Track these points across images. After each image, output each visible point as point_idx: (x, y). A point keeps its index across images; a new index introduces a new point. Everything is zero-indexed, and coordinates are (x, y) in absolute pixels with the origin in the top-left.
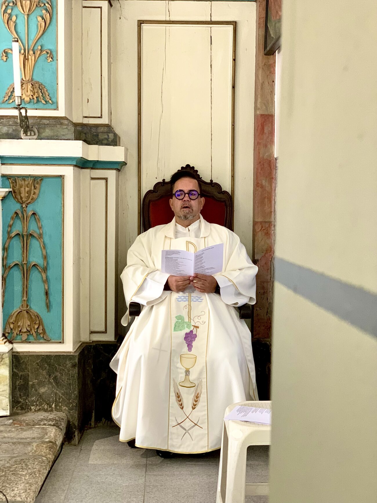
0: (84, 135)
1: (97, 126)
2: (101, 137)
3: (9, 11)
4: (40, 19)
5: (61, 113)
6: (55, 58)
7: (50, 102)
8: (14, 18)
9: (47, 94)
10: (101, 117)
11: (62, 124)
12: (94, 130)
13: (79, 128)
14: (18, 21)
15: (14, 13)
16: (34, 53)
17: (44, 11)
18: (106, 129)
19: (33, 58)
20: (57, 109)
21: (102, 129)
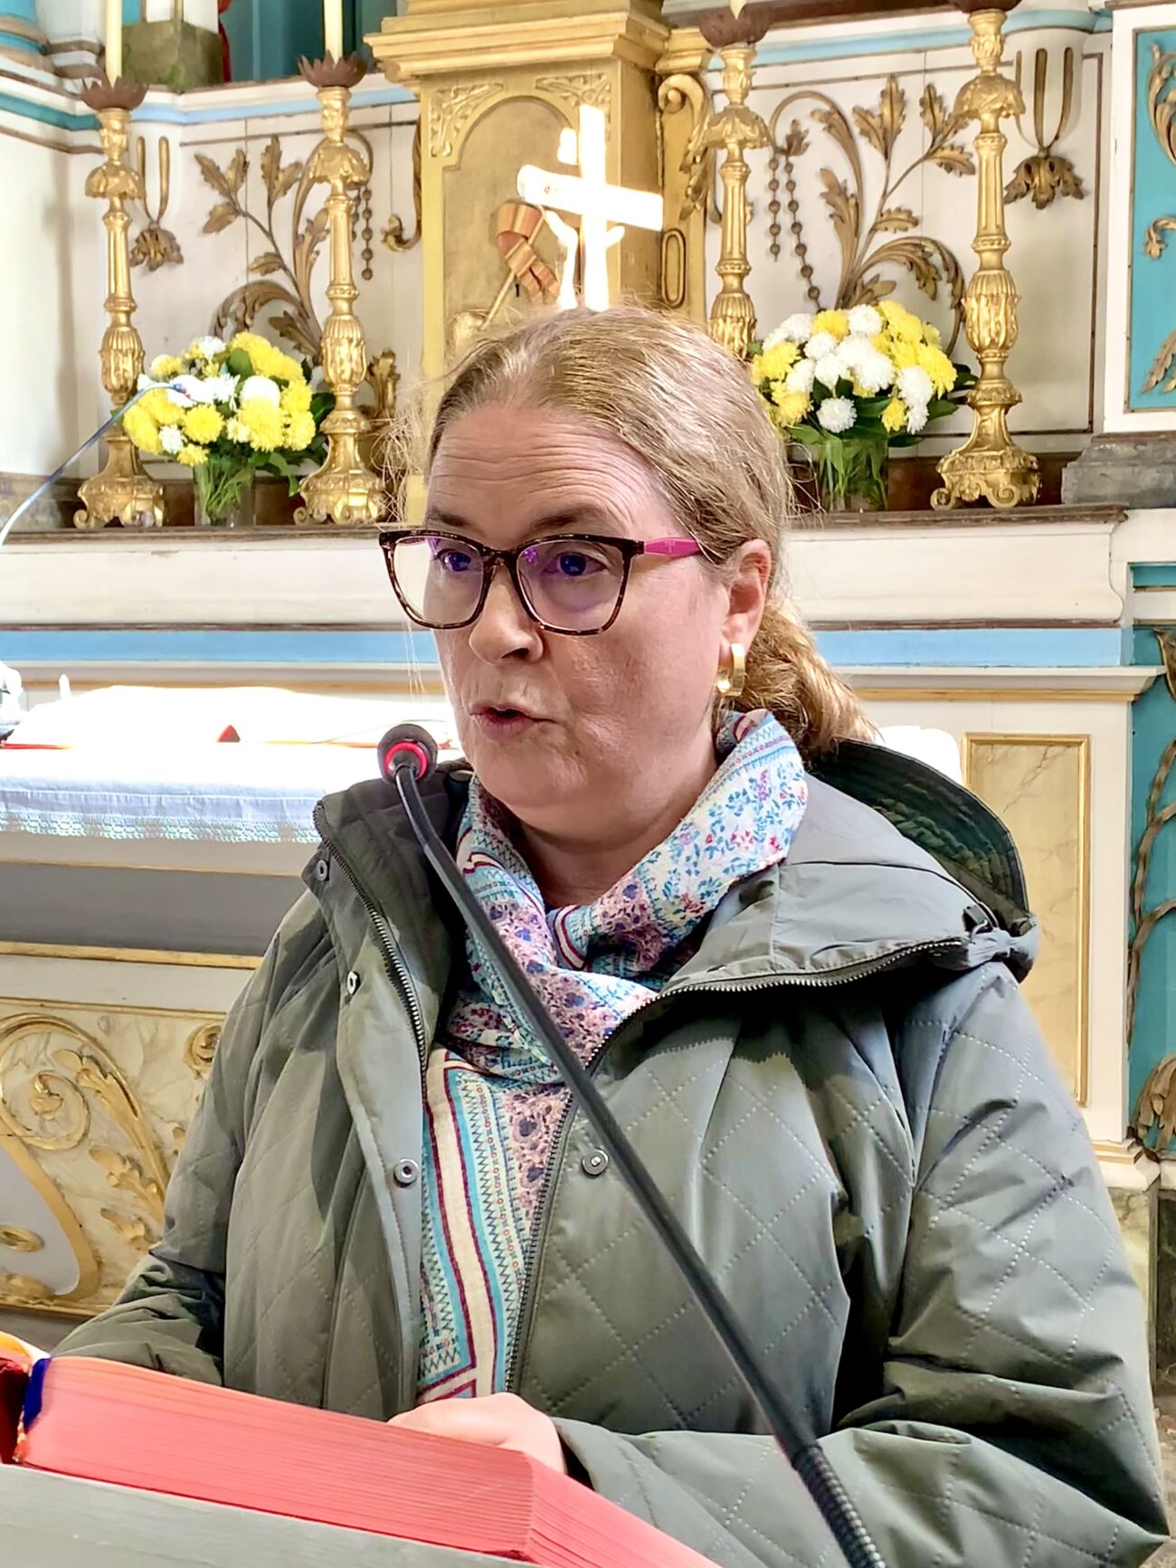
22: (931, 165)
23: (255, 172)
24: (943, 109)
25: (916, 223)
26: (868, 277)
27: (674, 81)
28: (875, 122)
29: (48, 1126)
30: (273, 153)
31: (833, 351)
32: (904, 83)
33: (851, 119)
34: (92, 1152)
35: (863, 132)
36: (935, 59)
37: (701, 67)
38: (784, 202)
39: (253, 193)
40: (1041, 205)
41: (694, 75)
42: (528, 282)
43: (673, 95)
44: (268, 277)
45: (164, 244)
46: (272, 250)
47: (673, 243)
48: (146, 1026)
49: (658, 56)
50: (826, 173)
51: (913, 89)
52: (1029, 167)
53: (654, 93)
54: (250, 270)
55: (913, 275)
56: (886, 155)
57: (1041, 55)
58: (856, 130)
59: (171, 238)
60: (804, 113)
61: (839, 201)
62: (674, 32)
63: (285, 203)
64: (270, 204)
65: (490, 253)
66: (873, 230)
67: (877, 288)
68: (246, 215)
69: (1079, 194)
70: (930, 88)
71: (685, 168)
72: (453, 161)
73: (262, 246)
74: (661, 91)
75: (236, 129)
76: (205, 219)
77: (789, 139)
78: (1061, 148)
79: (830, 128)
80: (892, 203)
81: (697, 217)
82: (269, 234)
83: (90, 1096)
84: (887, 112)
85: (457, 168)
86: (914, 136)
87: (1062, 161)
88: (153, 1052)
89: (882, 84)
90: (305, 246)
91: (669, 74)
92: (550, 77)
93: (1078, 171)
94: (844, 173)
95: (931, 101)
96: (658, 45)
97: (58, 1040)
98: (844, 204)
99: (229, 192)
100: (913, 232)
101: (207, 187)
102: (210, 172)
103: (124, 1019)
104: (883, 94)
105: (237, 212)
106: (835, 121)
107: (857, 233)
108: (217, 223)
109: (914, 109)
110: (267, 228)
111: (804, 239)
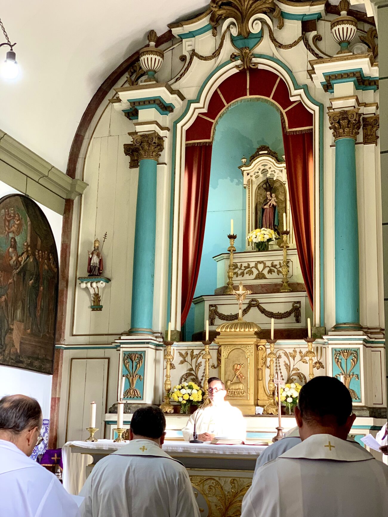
0: (374, 413)
1: (380, 408)
2: (382, 414)
3: (338, 357)
4: (352, 361)
5: (363, 404)
6: (359, 378)
7: (358, 399)
8: (340, 361)
9: (356, 395)
10: (382, 404)
11: (363, 410)
12: (379, 410)
13: (372, 410)
14: (342, 362)
15: (340, 358)
16: (349, 376)
17: (353, 357)
18: (385, 410)
19: (349, 378)
20: (361, 402)
21: (382, 410)
22: (301, 362)
23: (189, 355)
24: (302, 354)
25: (299, 370)
26: (291, 378)
27: (260, 346)
28: (292, 355)
29: (210, 493)
30: (192, 352)
31: (289, 391)
32: (296, 349)
33: (288, 354)
34: (216, 496)
35: (290, 356)
36: (301, 346)
37: (265, 345)
38: (278, 366)
39: (189, 358)
40: (318, 369)
41: (264, 346)
42: (239, 377)
43: (260, 348)
44: (191, 372)
45: (172, 365)
46: (191, 367)
47: (260, 371)
48: (225, 479)
49: (259, 343)
50: (285, 361)
51: (298, 350)
52: (316, 363)
53: (257, 348)
54: (187, 371)
55: (298, 378)
56: (294, 360)
57: (317, 348)
58: (289, 356)
59: (174, 365)
60: (281, 353)
61: (287, 366)
62: (262, 340)
63: (194, 360)
64: (192, 360)
65: (233, 372)
66: (292, 371)
67: (293, 380)
68: (187, 362)
69: (323, 368)
70: (300, 350)
71: (262, 359)
72: (227, 357)
73: (190, 367)
74: (259, 348)
75: (186, 348)
76: (179, 362)
77: (279, 356)
78: (320, 361)
79: (285, 355)
80: (295, 367)
81: (264, 367)
82: (191, 365)
83: (216, 488)
84: (294, 353)
85: (227, 358)
86: (298, 357)
87: (321, 363)
88: (225, 482)
89: (293, 349)
90: (198, 367)
91: (260, 345)
92: (243, 346)
93: (323, 364)
94: (287, 362)
95: (300, 352)
96: (259, 342)
97: (212, 481)
98: (288, 367)
99: (184, 358)
100: (298, 371)
101: (180, 357)
102: (181, 354)
103: (221, 478)
104: (293, 351)
105: (186, 361)
106: (286, 354)
107: (290, 371)
108: (182, 363)
109: (298, 353)
110: (190, 363)
111: (281, 371)
